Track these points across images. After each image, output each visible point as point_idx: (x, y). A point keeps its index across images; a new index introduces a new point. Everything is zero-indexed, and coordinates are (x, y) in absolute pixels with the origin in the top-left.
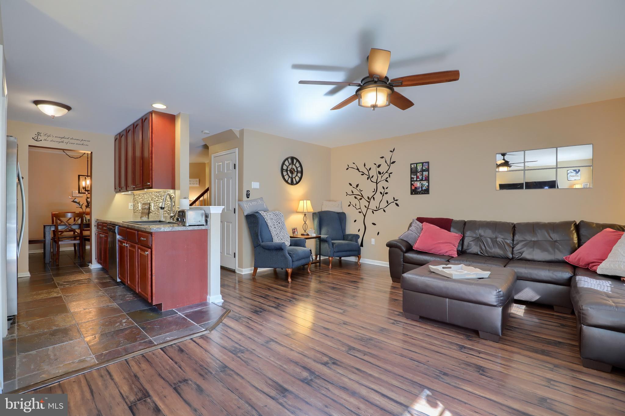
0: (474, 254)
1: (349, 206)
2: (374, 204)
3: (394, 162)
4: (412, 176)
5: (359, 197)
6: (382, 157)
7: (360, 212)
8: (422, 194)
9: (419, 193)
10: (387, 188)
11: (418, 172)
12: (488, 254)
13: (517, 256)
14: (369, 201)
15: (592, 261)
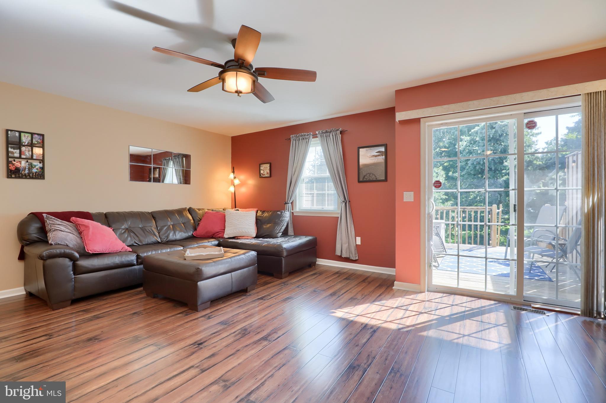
4: (10, 150)
8: (32, 178)
11: (24, 146)
13: (164, 240)
15: (217, 232)
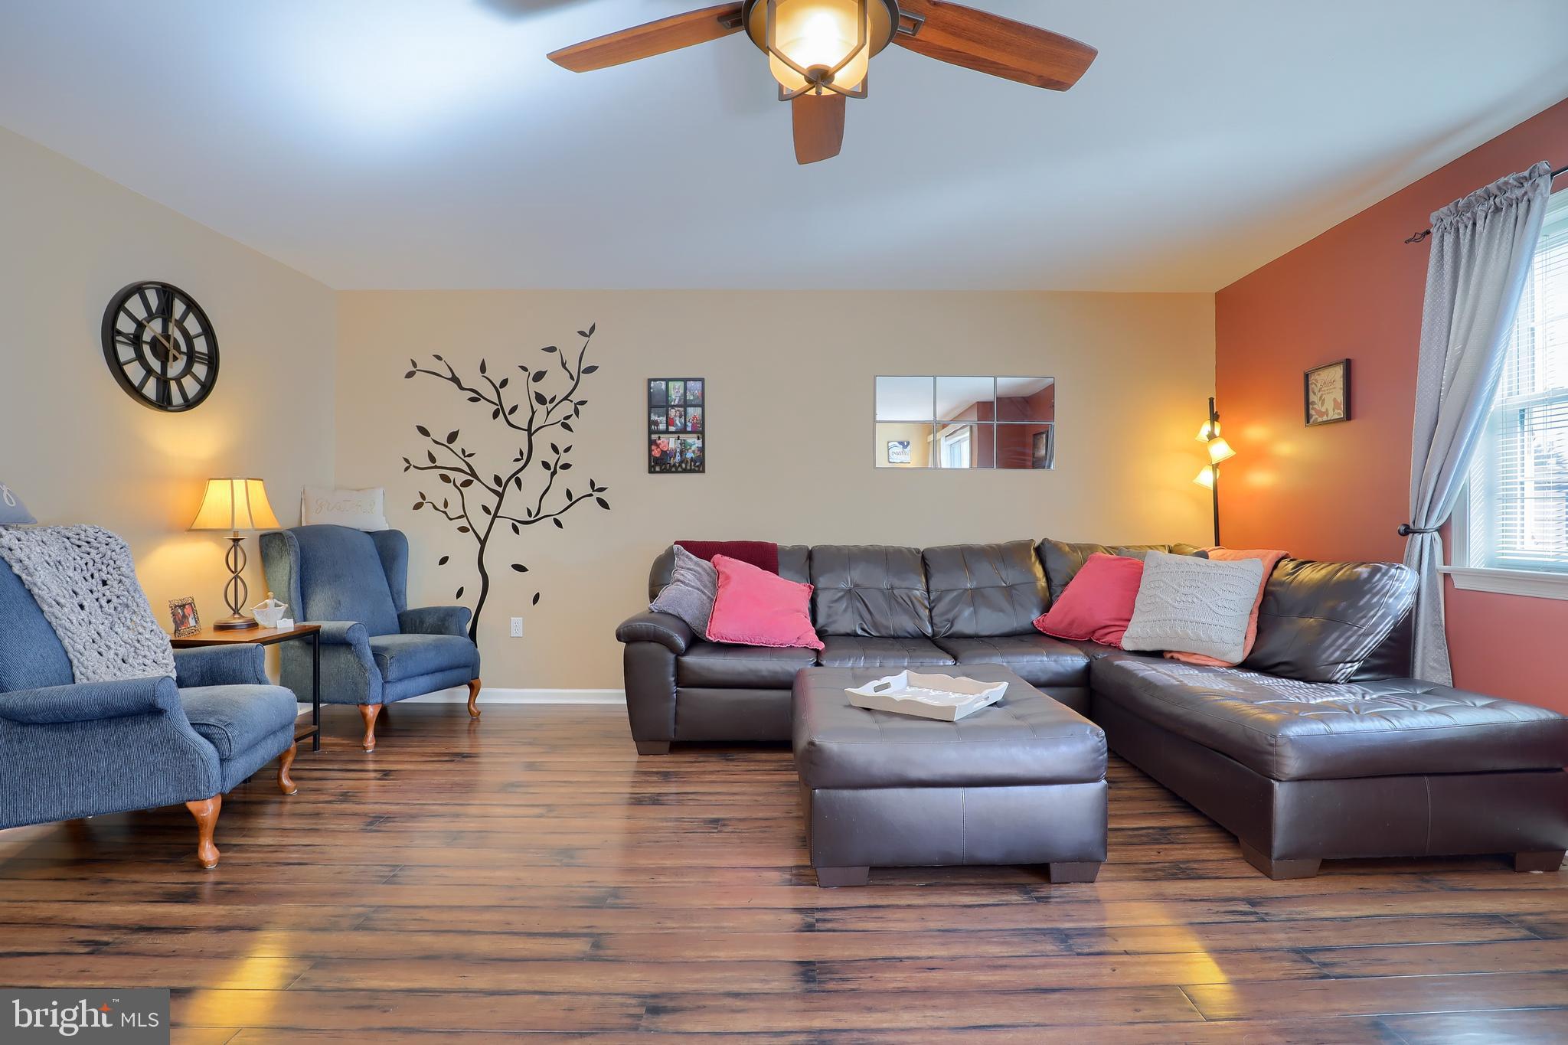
0: (848, 635)
1: (418, 506)
2: (516, 503)
3: (591, 369)
4: (654, 417)
5: (460, 478)
6: (552, 349)
7: (463, 529)
8: (685, 471)
9: (673, 469)
10: (567, 450)
11: (673, 407)
12: (879, 632)
13: (943, 630)
14: (500, 490)
15: (1103, 625)
